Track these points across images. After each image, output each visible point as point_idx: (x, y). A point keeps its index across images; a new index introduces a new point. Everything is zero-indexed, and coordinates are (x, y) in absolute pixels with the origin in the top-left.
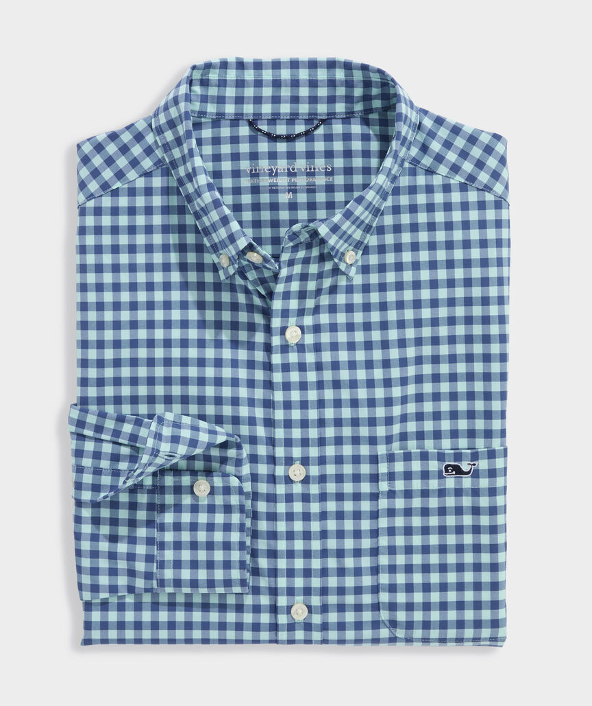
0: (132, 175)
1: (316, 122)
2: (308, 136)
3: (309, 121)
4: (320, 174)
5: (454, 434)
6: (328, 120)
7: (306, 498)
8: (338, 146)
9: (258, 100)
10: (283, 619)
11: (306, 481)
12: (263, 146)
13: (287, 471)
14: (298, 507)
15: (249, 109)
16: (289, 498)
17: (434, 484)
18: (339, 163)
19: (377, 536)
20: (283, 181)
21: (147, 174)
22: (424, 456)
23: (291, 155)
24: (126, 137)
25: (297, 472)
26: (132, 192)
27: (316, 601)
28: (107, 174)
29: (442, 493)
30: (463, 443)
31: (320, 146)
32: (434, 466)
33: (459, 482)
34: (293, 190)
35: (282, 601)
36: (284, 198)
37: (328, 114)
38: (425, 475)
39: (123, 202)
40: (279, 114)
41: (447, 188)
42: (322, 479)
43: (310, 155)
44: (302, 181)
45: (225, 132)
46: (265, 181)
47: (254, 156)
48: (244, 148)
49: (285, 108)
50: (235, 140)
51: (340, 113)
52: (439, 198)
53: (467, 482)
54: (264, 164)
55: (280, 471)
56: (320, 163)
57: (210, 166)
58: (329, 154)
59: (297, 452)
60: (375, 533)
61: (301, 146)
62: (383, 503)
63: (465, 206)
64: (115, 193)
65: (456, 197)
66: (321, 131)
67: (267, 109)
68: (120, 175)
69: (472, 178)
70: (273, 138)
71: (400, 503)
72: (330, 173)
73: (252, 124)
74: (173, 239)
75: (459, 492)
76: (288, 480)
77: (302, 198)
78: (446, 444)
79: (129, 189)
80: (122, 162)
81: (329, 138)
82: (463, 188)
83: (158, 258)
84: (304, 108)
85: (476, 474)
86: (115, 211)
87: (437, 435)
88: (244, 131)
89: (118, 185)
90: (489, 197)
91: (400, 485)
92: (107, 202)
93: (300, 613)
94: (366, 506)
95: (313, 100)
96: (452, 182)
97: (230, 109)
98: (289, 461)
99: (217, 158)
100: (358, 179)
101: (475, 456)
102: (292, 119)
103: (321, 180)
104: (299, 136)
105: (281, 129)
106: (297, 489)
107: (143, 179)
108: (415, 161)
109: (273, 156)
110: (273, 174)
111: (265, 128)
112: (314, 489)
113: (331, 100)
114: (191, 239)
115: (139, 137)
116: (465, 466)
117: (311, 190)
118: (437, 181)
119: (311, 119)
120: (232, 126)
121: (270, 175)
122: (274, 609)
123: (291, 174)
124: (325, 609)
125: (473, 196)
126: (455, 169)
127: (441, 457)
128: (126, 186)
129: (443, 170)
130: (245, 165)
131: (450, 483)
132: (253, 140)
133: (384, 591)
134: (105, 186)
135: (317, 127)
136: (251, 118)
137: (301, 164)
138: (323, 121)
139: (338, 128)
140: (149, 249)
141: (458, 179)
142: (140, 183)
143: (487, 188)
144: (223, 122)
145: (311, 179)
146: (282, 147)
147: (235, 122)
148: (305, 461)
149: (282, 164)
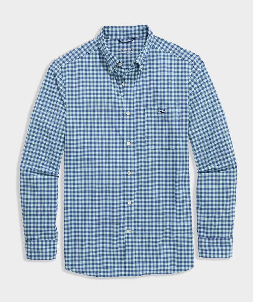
0: (93, 50)
1: (132, 39)
2: (131, 42)
3: (131, 39)
4: (133, 50)
5: (161, 104)
6: (135, 39)
7: (130, 119)
8: (137, 44)
9: (120, 35)
10: (125, 145)
11: (130, 115)
12: (121, 45)
13: (126, 113)
14: (128, 121)
15: (118, 37)
16: (127, 119)
17: (156, 115)
18: (137, 48)
19: (145, 126)
20: (125, 52)
21: (96, 50)
22: (154, 109)
23: (127, 47)
24: (92, 42)
25: (128, 113)
26: (93, 54)
27: (132, 141)
28: (88, 50)
29: (158, 117)
30: (163, 106)
31: (133, 45)
32: (156, 111)
33: (161, 114)
34: (127, 54)
35: (125, 141)
36: (125, 56)
37: (135, 37)
38: (155, 113)
39: (91, 56)
40: (124, 38)
41: (160, 52)
42: (133, 115)
43: (131, 47)
44: (129, 52)
45: (113, 42)
46: (121, 53)
47: (119, 47)
48: (117, 45)
49: (126, 37)
50: (115, 44)
51: (137, 37)
52: (158, 54)
53: (163, 115)
54: (121, 49)
55: (125, 113)
56: (133, 48)
57: (110, 49)
58: (135, 46)
59: (128, 109)
60: (144, 122)
61: (129, 45)
62: (146, 119)
63: (164, 56)
64: (89, 54)
65: (162, 54)
66: (133, 41)
67: (122, 37)
68: (90, 50)
69: (165, 50)
70: (123, 43)
71: (149, 119)
72: (135, 50)
73: (119, 40)
74: (101, 64)
75: (162, 117)
76: (126, 115)
77: (129, 56)
78: (159, 106)
79: (92, 53)
80: (91, 48)
81: (135, 43)
82: (164, 52)
83: (98, 68)
84: (130, 36)
85: (165, 113)
86: (89, 58)
87: (158, 104)
88: (117, 42)
89: (90, 52)
90: (169, 54)
91: (149, 115)
92: (87, 56)
93: (129, 144)
94: (142, 120)
95: (131, 34)
96: (161, 51)
97: (114, 37)
98: (127, 111)
99: (111, 48)
100: (141, 48)
101: (165, 109)
102: (127, 39)
103: (133, 52)
104: (129, 42)
105: (125, 41)
106: (128, 117)
107: (95, 51)
108: (153, 46)
109: (123, 47)
110: (123, 51)
111: (121, 41)
112: (132, 117)
113: (135, 34)
114: (105, 64)
115: (94, 42)
116: (163, 111)
117: (131, 54)
118: (158, 50)
119: (131, 38)
120: (114, 41)
121: (122, 51)
122: (123, 143)
123: (127, 51)
124: (134, 143)
125: (166, 54)
126: (162, 48)
127: (158, 109)
128: (91, 53)
129: (159, 48)
130: (117, 49)
131: (160, 115)
132: (119, 44)
133: (146, 138)
134: (87, 53)
135: (132, 40)
136: (118, 39)
137: (129, 48)
138: (134, 39)
139: (137, 41)
140: (96, 66)
141: (162, 50)
142: (94, 52)
143: (169, 52)
144: (112, 40)
145: (131, 52)
146: (125, 45)
147: (115, 40)
148: (130, 111)
149: (125, 49)
